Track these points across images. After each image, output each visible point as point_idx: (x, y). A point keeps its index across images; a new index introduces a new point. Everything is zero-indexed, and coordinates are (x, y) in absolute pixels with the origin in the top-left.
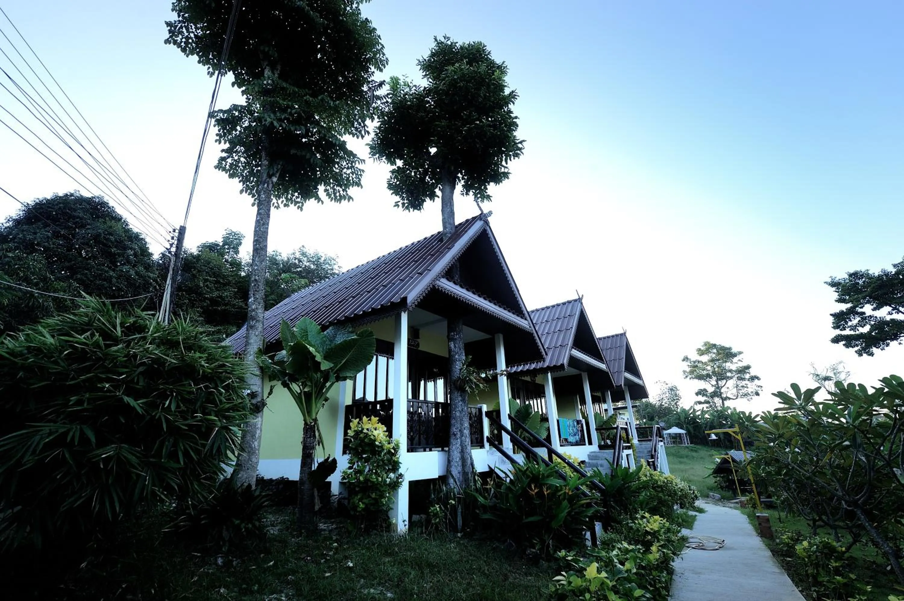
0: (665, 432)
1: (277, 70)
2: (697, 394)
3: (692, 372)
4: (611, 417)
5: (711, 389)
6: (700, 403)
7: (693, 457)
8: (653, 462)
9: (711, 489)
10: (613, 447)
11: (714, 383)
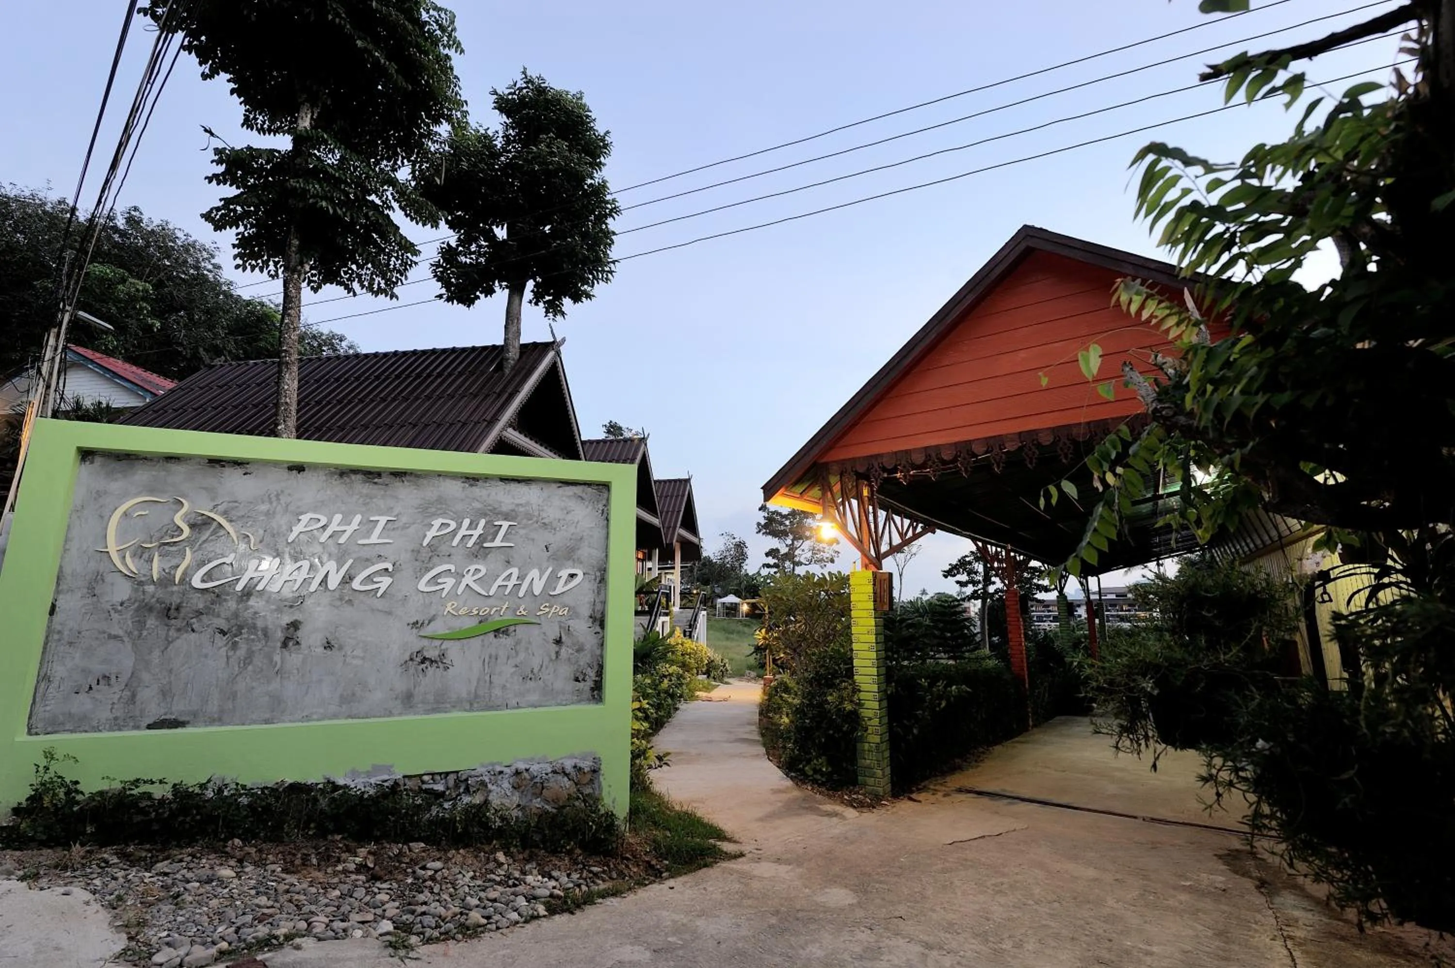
0: (720, 601)
1: (317, 107)
2: (767, 555)
3: (766, 526)
4: (654, 580)
5: (784, 550)
6: (768, 566)
7: (744, 633)
8: (691, 632)
9: (750, 668)
10: (650, 613)
11: (789, 542)
